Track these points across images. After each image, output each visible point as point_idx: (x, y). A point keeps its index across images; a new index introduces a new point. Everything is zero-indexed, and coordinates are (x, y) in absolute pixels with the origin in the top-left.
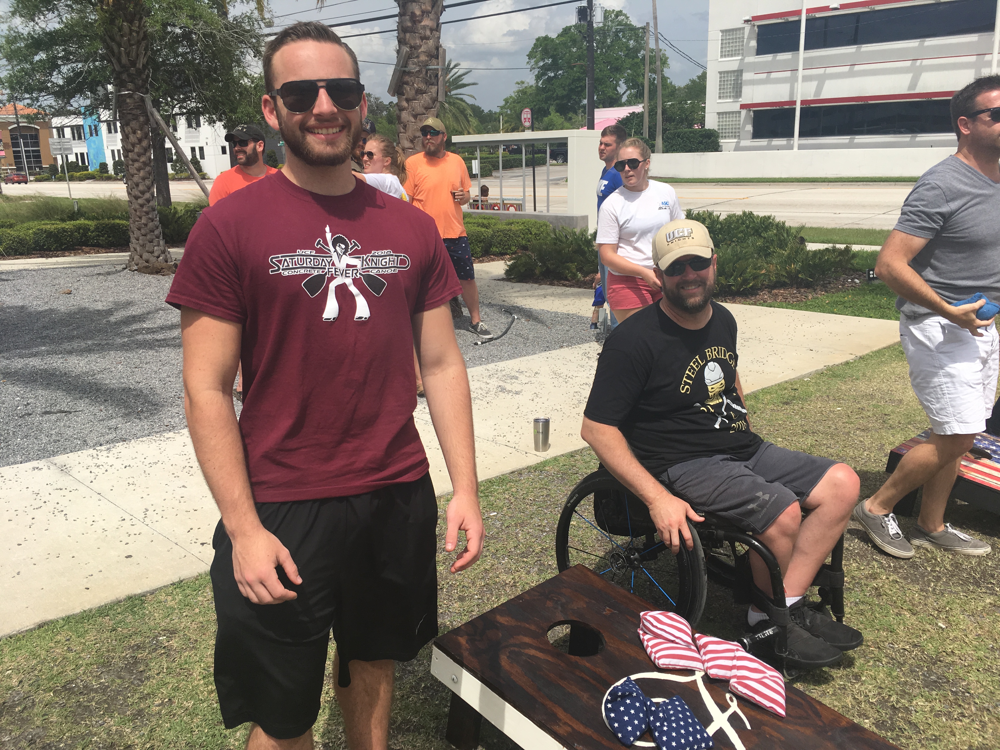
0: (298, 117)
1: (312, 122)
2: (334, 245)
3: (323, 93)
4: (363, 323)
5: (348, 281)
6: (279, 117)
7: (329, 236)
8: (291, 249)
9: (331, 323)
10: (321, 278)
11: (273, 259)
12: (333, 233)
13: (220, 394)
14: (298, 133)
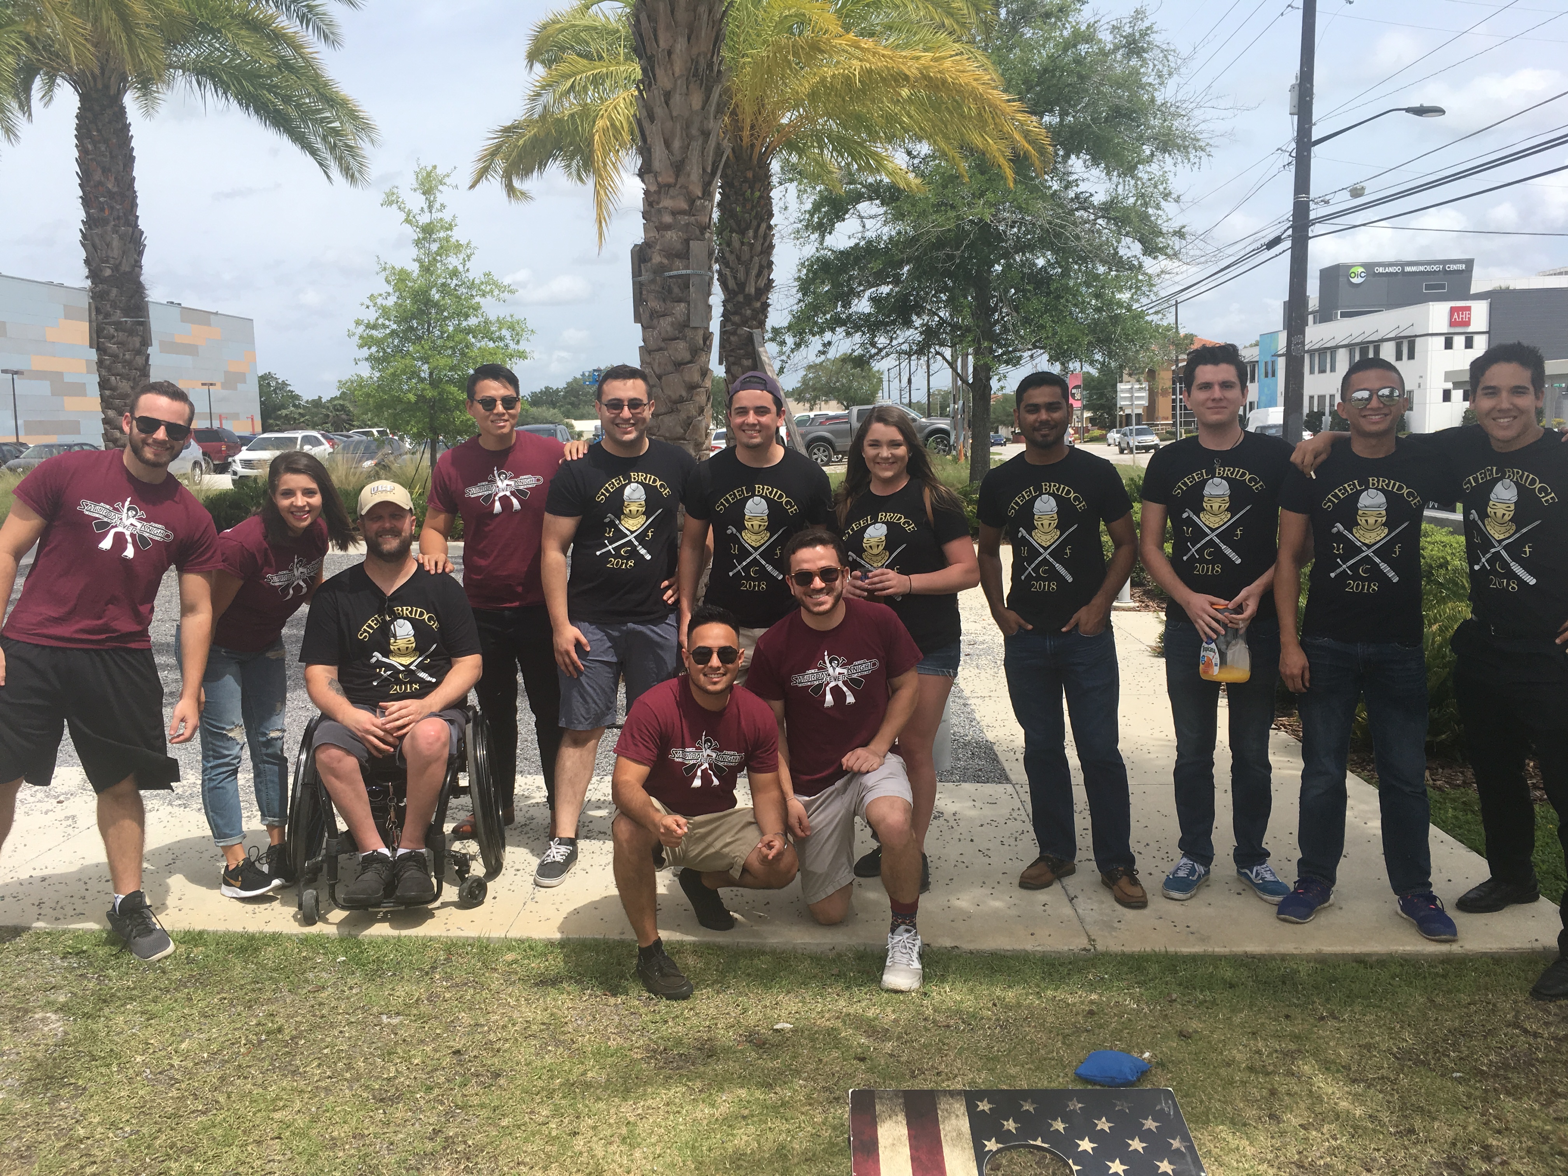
0: (143, 435)
1: (150, 441)
2: (128, 509)
3: (162, 428)
4: (125, 560)
5: (127, 534)
6: (131, 429)
7: (127, 503)
8: (97, 500)
9: (102, 551)
10: (108, 524)
11: (83, 502)
12: (131, 503)
13: (12, 558)
14: (140, 445)
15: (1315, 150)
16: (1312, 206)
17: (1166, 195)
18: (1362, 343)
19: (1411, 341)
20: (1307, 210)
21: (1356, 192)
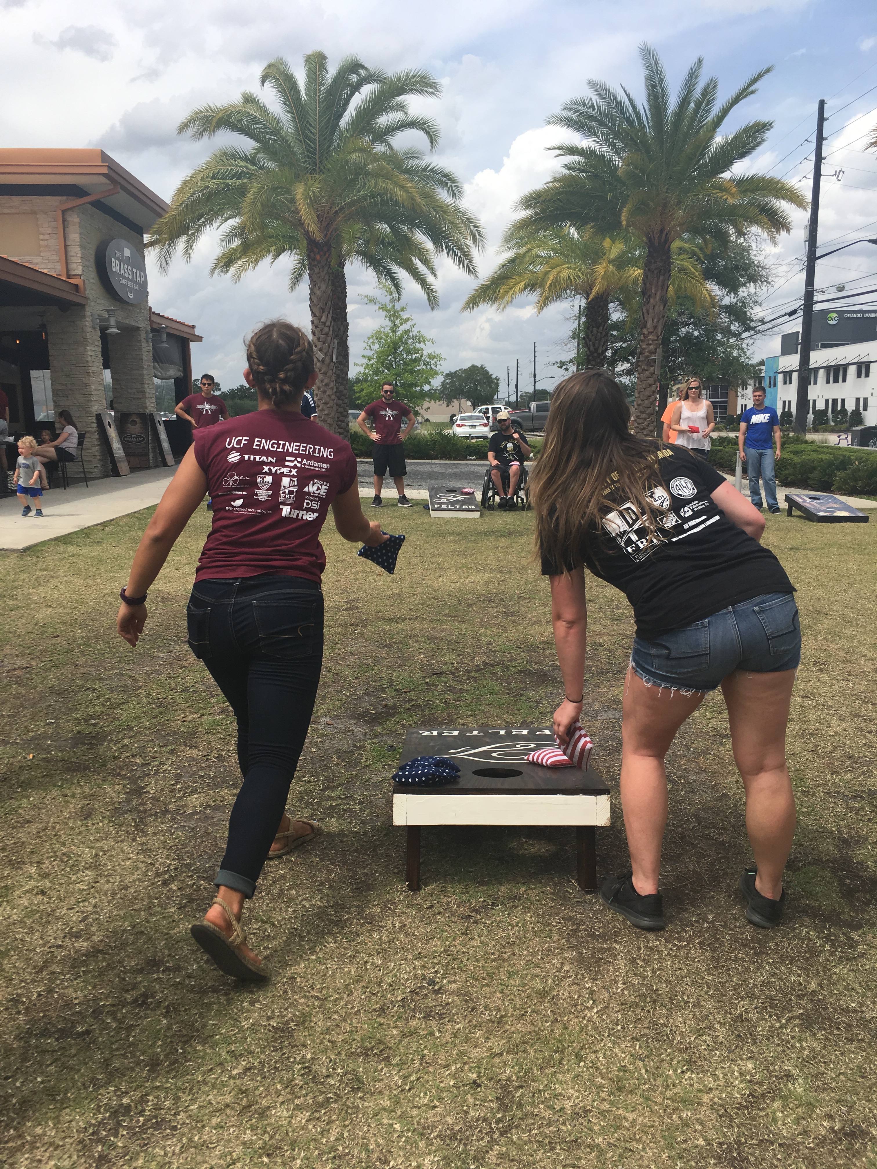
15: (818, 262)
16: (815, 293)
17: (755, 302)
18: (835, 365)
19: (868, 365)
20: (813, 296)
21: (841, 289)
